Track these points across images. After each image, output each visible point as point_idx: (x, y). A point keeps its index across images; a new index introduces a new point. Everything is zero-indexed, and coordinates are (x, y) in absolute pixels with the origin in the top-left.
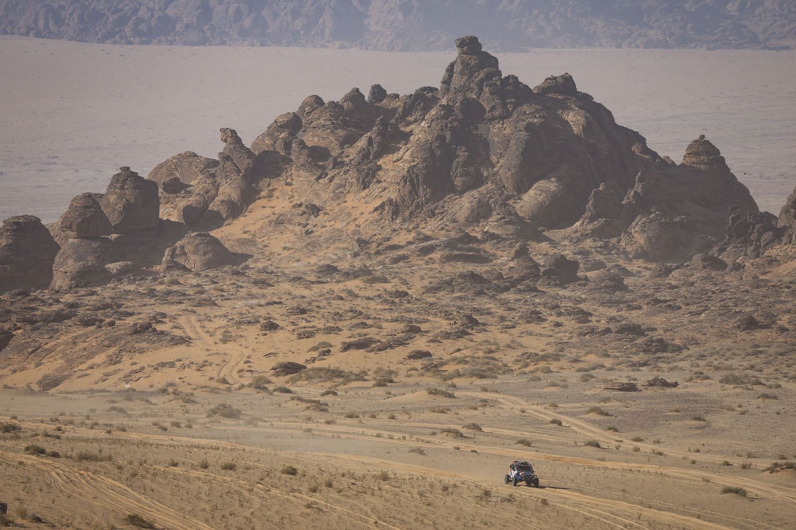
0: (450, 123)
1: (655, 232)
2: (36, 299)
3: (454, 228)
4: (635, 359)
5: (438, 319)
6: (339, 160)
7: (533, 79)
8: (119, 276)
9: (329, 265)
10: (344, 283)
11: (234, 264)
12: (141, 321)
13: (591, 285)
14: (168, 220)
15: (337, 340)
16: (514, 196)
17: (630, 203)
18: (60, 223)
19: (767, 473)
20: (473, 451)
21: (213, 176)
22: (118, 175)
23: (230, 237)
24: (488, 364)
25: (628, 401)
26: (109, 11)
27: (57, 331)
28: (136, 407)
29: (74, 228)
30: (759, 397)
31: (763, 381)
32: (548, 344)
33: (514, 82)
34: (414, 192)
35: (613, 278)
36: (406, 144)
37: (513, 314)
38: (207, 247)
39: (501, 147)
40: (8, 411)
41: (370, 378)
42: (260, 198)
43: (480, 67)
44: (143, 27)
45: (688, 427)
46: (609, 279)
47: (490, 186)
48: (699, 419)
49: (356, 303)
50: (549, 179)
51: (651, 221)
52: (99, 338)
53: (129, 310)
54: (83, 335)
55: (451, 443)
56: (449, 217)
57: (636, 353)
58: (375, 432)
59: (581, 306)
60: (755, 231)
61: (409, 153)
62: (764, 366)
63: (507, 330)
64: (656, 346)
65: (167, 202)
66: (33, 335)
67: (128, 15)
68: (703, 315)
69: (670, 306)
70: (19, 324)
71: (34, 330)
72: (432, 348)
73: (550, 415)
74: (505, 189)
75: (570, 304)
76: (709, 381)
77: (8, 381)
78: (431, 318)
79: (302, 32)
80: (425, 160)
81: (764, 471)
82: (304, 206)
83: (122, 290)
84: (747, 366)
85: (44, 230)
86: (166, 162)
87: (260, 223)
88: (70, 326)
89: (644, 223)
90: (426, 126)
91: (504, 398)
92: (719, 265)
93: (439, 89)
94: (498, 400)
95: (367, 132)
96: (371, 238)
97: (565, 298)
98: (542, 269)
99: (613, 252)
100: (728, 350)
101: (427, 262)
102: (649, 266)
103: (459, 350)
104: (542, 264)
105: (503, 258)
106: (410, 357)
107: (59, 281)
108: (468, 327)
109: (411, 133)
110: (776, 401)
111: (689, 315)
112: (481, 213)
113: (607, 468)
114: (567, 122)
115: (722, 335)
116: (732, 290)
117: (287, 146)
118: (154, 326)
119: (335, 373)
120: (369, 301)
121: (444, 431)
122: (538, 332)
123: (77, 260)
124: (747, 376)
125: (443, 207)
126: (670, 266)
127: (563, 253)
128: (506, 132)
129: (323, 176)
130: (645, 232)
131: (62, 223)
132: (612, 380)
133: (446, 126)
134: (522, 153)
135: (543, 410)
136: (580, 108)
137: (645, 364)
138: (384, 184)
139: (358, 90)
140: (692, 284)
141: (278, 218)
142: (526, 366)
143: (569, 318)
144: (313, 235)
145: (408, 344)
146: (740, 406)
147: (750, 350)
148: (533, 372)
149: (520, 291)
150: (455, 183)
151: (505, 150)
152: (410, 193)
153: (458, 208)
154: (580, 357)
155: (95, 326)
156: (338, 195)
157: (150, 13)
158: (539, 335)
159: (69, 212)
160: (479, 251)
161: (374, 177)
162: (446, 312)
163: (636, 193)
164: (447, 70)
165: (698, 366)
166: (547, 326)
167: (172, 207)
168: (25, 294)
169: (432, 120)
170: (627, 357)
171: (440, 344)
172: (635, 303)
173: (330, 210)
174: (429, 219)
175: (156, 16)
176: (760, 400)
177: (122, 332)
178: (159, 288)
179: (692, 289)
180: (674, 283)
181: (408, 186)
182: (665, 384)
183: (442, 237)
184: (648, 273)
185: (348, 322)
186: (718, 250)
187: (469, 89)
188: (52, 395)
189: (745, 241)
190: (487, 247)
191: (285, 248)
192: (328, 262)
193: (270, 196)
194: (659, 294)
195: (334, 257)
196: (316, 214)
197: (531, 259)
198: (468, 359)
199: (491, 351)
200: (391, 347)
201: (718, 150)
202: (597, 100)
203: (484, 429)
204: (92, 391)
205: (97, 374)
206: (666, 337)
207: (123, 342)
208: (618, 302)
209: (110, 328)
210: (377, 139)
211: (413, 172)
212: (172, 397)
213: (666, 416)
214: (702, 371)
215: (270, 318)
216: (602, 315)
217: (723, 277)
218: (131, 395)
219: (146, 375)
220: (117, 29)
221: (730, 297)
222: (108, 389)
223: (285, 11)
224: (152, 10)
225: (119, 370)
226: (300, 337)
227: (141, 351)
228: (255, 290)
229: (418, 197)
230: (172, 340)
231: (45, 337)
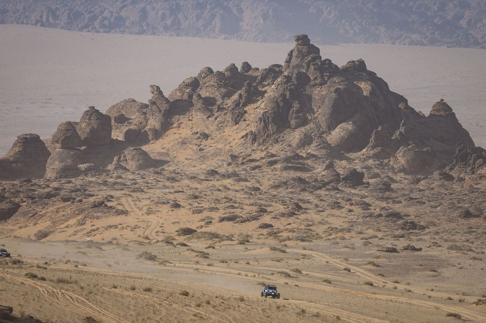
0: (289, 86)
1: (412, 156)
2: (35, 184)
3: (289, 150)
4: (397, 233)
5: (277, 205)
6: (221, 106)
7: (340, 62)
8: (86, 172)
9: (213, 170)
10: (222, 181)
11: (155, 167)
12: (98, 200)
13: (371, 187)
14: (117, 139)
15: (216, 215)
16: (327, 132)
17: (396, 139)
18: (51, 139)
19: (474, 305)
20: (296, 285)
21: (145, 113)
22: (88, 111)
23: (153, 151)
24: (307, 233)
25: (391, 259)
26: (85, 12)
27: (47, 204)
28: (93, 252)
29: (60, 142)
30: (471, 259)
31: (474, 249)
32: (344, 222)
33: (329, 63)
34: (266, 127)
35: (384, 184)
36: (262, 98)
37: (323, 203)
38: (140, 156)
39: (320, 102)
40: (16, 251)
41: (235, 239)
42: (172, 128)
43: (309, 53)
44: (106, 22)
45: (427, 275)
46: (382, 184)
47: (312, 125)
48: (434, 271)
49: (229, 193)
50: (348, 122)
51: (409, 150)
52: (73, 210)
53: (91, 193)
54: (63, 207)
55: (282, 280)
56: (287, 143)
57: (397, 230)
58: (237, 272)
59: (365, 200)
60: (472, 158)
61: (263, 104)
62: (475, 240)
63: (320, 213)
64: (410, 225)
65: (117, 129)
66: (33, 206)
67: (97, 15)
68: (439, 208)
69: (418, 202)
70: (24, 199)
71: (33, 203)
72: (273, 222)
73: (343, 265)
74: (321, 127)
75: (358, 199)
76: (441, 248)
77: (17, 233)
78: (273, 204)
79: (202, 29)
80: (273, 109)
81: (472, 304)
82: (199, 134)
83: (87, 181)
84: (464, 240)
85: (42, 143)
86: (117, 104)
87: (172, 143)
88: (55, 201)
89: (405, 151)
90: (275, 88)
91: (316, 254)
92: (450, 178)
93: (283, 66)
94: (312, 255)
95: (239, 90)
96: (239, 154)
97: (355, 195)
98: (342, 177)
99: (386, 168)
100: (453, 230)
101: (272, 170)
102: (407, 177)
103: (290, 224)
104: (342, 173)
105: (318, 169)
106: (260, 227)
107: (50, 174)
108: (295, 210)
109: (265, 92)
110: (481, 262)
111: (430, 207)
112: (306, 141)
113: (377, 298)
114: (360, 88)
115: (450, 220)
116: (457, 194)
117: (190, 97)
118: (106, 203)
119: (215, 236)
120: (237, 193)
121: (279, 272)
122: (338, 214)
123: (61, 161)
124: (464, 246)
125: (283, 137)
126: (420, 178)
127: (355, 168)
128: (323, 93)
129: (211, 116)
130: (405, 156)
131: (53, 139)
132: (382, 245)
133: (287, 88)
134: (332, 106)
135: (339, 262)
136: (369, 80)
137: (402, 236)
138: (248, 122)
139: (234, 64)
140: (433, 189)
141: (183, 141)
142: (330, 235)
143: (357, 207)
144: (204, 151)
145: (259, 219)
146: (459, 264)
147: (466, 230)
148: (334, 239)
149: (328, 190)
150: (291, 123)
151: (322, 104)
152: (264, 128)
153: (292, 138)
154: (363, 231)
155: (70, 202)
156: (220, 128)
157: (110, 14)
158: (338, 217)
159: (57, 133)
160: (304, 164)
161: (242, 117)
162: (283, 200)
163: (400, 132)
164: (289, 55)
165: (434, 239)
166: (344, 211)
167: (119, 132)
168: (29, 181)
169: (279, 85)
170: (392, 232)
171: (278, 220)
172: (397, 199)
173: (215, 137)
174: (274, 144)
175: (114, 16)
177: (86, 206)
178: (110, 180)
179: (432, 192)
180: (421, 188)
181: (262, 124)
183: (282, 155)
184: (406, 181)
185: (223, 205)
186: (449, 169)
187: (301, 67)
188: (43, 243)
189: (466, 164)
190: (309, 162)
191: (187, 159)
192: (212, 168)
193: (179, 127)
194: (412, 194)
195: (216, 165)
196: (206, 139)
197: (335, 171)
198: (295, 230)
199: (309, 225)
200: (248, 220)
201: (451, 109)
202: (379, 75)
203: (304, 272)
204: (67, 241)
205: (70, 231)
206: (416, 220)
207: (87, 212)
208: (387, 198)
209: (79, 203)
210: (245, 95)
211: (266, 115)
212: (115, 246)
213: (414, 268)
214: (437, 242)
215: (176, 201)
216: (377, 206)
217: (452, 185)
218: (90, 244)
219: (100, 233)
220: (90, 23)
221: (455, 197)
222: (76, 240)
223: (192, 16)
224: (112, 12)
225: (84, 229)
226: (194, 212)
227: (98, 218)
228: (168, 184)
229: (268, 131)
230: (116, 212)
231: (40, 207)
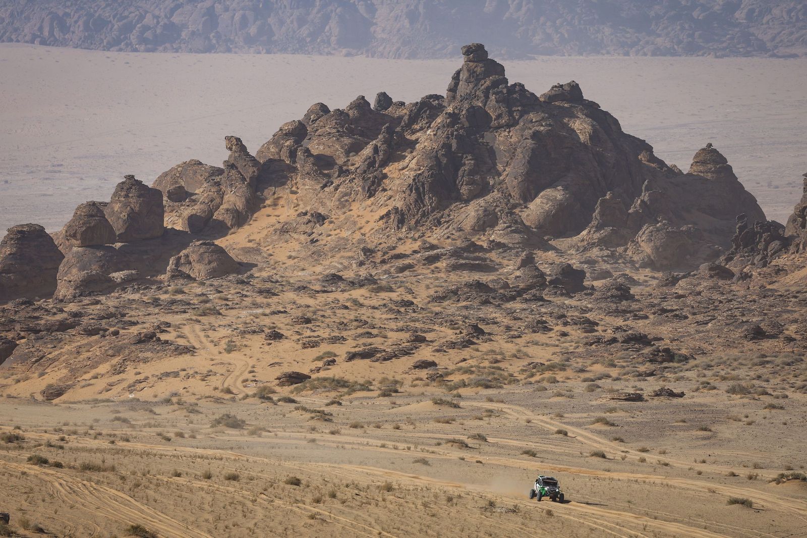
0: (456, 130)
1: (662, 240)
2: (39, 308)
3: (459, 237)
4: (642, 369)
5: (443, 329)
6: (345, 168)
7: (539, 87)
8: (123, 285)
9: (335, 274)
10: (349, 292)
11: (239, 273)
12: (145, 330)
13: (597, 294)
14: (172, 228)
15: (342, 350)
16: (521, 205)
17: (636, 212)
18: (64, 232)
19: (774, 484)
20: (478, 462)
21: (218, 184)
22: (123, 183)
23: (234, 246)
24: (493, 374)
25: (634, 412)
26: (114, 17)
27: (60, 340)
28: (139, 417)
29: (79, 236)
30: (766, 408)
31: (770, 391)
32: (554, 354)
33: (521, 90)
34: (419, 200)
35: (619, 288)
36: (412, 152)
37: (519, 323)
38: (212, 256)
39: (507, 155)
40: (11, 421)
41: (375, 388)
42: (265, 207)
43: (486, 74)
44: (148, 35)
45: (694, 437)
46: (616, 289)
47: (496, 194)
48: (705, 430)
49: (363, 312)
50: (555, 187)
51: (658, 230)
52: (103, 348)
53: (133, 319)
54: (86, 344)
55: (456, 454)
56: (455, 226)
57: (643, 363)
58: (380, 443)
59: (587, 315)
60: (763, 240)
61: (414, 161)
62: (771, 376)
63: (513, 340)
64: (663, 356)
65: (172, 211)
66: (37, 345)
67: (134, 23)
68: (710, 325)
69: (676, 316)
70: (22, 334)
71: (37, 339)
72: (437, 358)
73: (556, 425)
74: (511, 197)
75: (576, 314)
76: (715, 391)
77: (11, 391)
78: (436, 327)
79: (308, 39)
80: (431, 168)
81: (770, 482)
82: (309, 214)
83: (126, 299)
84: (754, 377)
85: (48, 239)
86: (171, 171)
87: (265, 232)
88: (74, 335)
89: (651, 232)
90: (432, 133)
91: (509, 408)
92: (726, 274)
93: (445, 97)
94: (504, 410)
95: (372, 140)
96: (376, 247)
97: (571, 308)
98: (548, 278)
99: (620, 261)
100: (735, 360)
101: (433, 271)
102: (656, 275)
103: (465, 360)
104: (548, 273)
105: (509, 268)
106: (415, 367)
107: (63, 290)
108: (473, 337)
109: (416, 141)
110: (783, 411)
111: (696, 324)
112: (487, 221)
113: (612, 479)
114: (573, 130)
115: (729, 345)
116: (739, 300)
117: (293, 154)
118: (158, 335)
119: (340, 383)
120: (375, 311)
121: (449, 441)
122: (544, 341)
123: (82, 269)
124: (754, 386)
125: (449, 216)
126: (677, 275)
127: (569, 262)
128: (512, 140)
129: (328, 185)
130: (652, 241)
131: (66, 232)
132: (618, 390)
133: (452, 135)
134: (529, 162)
135: (549, 420)
136: (587, 116)
137: (651, 374)
138: (389, 193)
139: (363, 97)
140: (699, 293)
141: (283, 227)
142: (532, 375)
143: (575, 327)
144: (318, 243)
145: (414, 353)
146: (747, 417)
147: (756, 360)
148: (539, 382)
149: (526, 300)
150: (461, 191)
151: (511, 159)
152: (416, 201)
153: (464, 216)
154: (586, 367)
155: (99, 336)
156: (343, 204)
157: (155, 21)
158: (545, 345)
159: (73, 221)
160: (485, 260)
161: (379, 185)
162: (452, 321)
163: (642, 201)
164: (454, 78)
165: (705, 376)
166: (553, 335)
167: (176, 216)
168: (29, 303)
169: (438, 128)
170: (633, 367)
171: (445, 354)
172: (641, 313)
173: (336, 219)
174: (435, 228)
175: (162, 23)
176: (767, 410)
177: (126, 341)
178: (164, 297)
179: (699, 298)
180: (680, 292)
181: (414, 195)
182: (671, 394)
183: (448, 246)
184: (655, 283)
185: (353, 332)
186: (725, 260)
187: (475, 97)
188: (56, 405)
189: (752, 250)
190: (493, 256)
191: (290, 257)
192: (333, 271)
193: (275, 204)
194: (665, 304)
195: (340, 266)
196: (321, 223)
197: (537, 269)
198: (473, 369)
199: (497, 361)
200: (396, 356)
201: (725, 159)
202: (603, 108)
203: (489, 439)
204: (96, 401)
205: (101, 384)
206: (673, 346)
207: (127, 352)
208: (625, 312)
209: (114, 337)
210: (382, 148)
211: (419, 180)
212: (176, 407)
213: (672, 427)
214: (709, 381)
215: (275, 328)
216: (608, 325)
217: (731, 286)
218: (134, 405)
219: (150, 385)
220: (122, 37)
221: (737, 306)
222: (112, 399)
223: (291, 18)
224: (158, 17)
225: (123, 380)
226: (305, 346)
227: (146, 361)
228: (260, 299)
229: (424, 206)
230: (176, 349)
231: (49, 346)
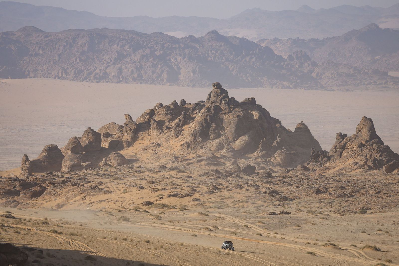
1: (284, 156)
2: (55, 175)
3: (210, 153)
4: (276, 203)
5: (203, 187)
6: (168, 126)
7: (240, 99)
8: (86, 168)
10: (169, 172)
11: (128, 164)
12: (94, 184)
13: (260, 175)
14: (104, 147)
15: (165, 193)
16: (232, 142)
17: (275, 146)
18: (65, 147)
19: (323, 247)
20: (215, 236)
21: (121, 131)
22: (87, 130)
23: (127, 154)
24: (221, 204)
25: (272, 219)
26: (85, 70)
27: (63, 187)
28: (91, 216)
29: (70, 149)
30: (321, 219)
31: (322, 213)
32: (243, 197)
33: (233, 100)
36: (193, 121)
37: (231, 185)
38: (119, 158)
39: (228, 123)
40: (44, 216)
41: (178, 208)
42: (138, 140)
43: (221, 94)
44: (97, 76)
45: (294, 229)
46: (267, 174)
47: (223, 138)
48: (299, 226)
49: (173, 180)
50: (245, 136)
51: (283, 152)
52: (78, 190)
53: (89, 180)
54: (72, 189)
55: (207, 233)
56: (208, 149)
57: (276, 201)
58: (179, 228)
59: (256, 183)
60: (321, 157)
61: (194, 125)
62: (323, 207)
63: (229, 191)
64: (283, 199)
65: (104, 141)
66: (54, 189)
67: (92, 72)
68: (301, 188)
69: (289, 184)
70: (49, 184)
71: (54, 187)
72: (200, 197)
73: (243, 223)
74: (229, 139)
75: (252, 182)
76: (302, 212)
77: (44, 205)
78: (200, 186)
79: (156, 79)
80: (200, 128)
82: (155, 143)
83: (87, 173)
84: (317, 207)
85: (59, 150)
86: (104, 126)
87: (138, 149)
88: (67, 186)
89: (280, 153)
90: (200, 115)
91: (227, 217)
92: (307, 169)
93: (206, 101)
94: (225, 217)
95: (179, 117)
96: (179, 156)
97: (250, 180)
98: (242, 169)
99: (268, 163)
100: (310, 201)
101: (200, 165)
102: (281, 169)
103: (211, 198)
104: (242, 167)
105: (228, 165)
106: (193, 200)
107: (64, 169)
108: (214, 190)
109: (195, 117)
110: (327, 220)
111: (296, 187)
112: (220, 147)
113: (264, 243)
114: (252, 115)
115: (308, 195)
116: (312, 179)
117: (149, 121)
118: (98, 186)
119: (165, 206)
120: (178, 179)
121: (204, 228)
122: (240, 192)
123: (71, 161)
124: (316, 210)
125: (206, 145)
126: (289, 169)
127: (250, 163)
128: (230, 118)
129: (162, 133)
130: (280, 156)
132: (267, 211)
133: (208, 115)
134: (236, 126)
135: (241, 221)
136: (257, 110)
137: (279, 205)
138: (184, 136)
139: (176, 101)
140: (297, 176)
141: (145, 148)
142: (235, 205)
143: (251, 187)
144: (158, 154)
145: (192, 195)
146: (314, 222)
147: (318, 201)
148: (238, 207)
149: (234, 177)
150: (211, 136)
151: (229, 125)
152: (194, 139)
153: (211, 146)
154: (255, 202)
155: (77, 186)
156: (167, 140)
158: (240, 194)
159: (68, 144)
160: (219, 162)
161: (181, 133)
162: (206, 184)
163: (277, 142)
164: (209, 95)
165: (299, 206)
166: (243, 190)
167: (106, 143)
168: (51, 173)
169: (203, 113)
170: (273, 203)
171: (203, 196)
172: (276, 183)
173: (164, 145)
174: (201, 149)
175: (102, 72)
177: (87, 188)
178: (101, 172)
179: (297, 178)
180: (290, 175)
181: (193, 137)
182: (286, 213)
183: (206, 156)
184: (281, 172)
185: (170, 187)
186: (307, 164)
187: (217, 102)
188: (60, 211)
189: (317, 161)
190: (222, 160)
191: (147, 159)
192: (163, 164)
193: (142, 139)
194: (285, 180)
195: (165, 163)
196: (159, 147)
197: (238, 165)
198: (214, 202)
199: (222, 199)
200: (185, 196)
201: (308, 127)
202: (264, 107)
203: (220, 228)
204: (75, 210)
205: (77, 204)
206: (287, 195)
207: (87, 192)
208: (270, 182)
209: (82, 187)
210: (182, 120)
211: (195, 132)
212: (104, 213)
213: (286, 225)
214: (300, 208)
215: (141, 185)
216: (264, 187)
217: (309, 174)
218: (89, 212)
219: (95, 205)
220: (87, 77)
221: (311, 181)
222: (81, 209)
223: (150, 71)
224: (101, 70)
225: (85, 202)
226: (152, 192)
227: (93, 195)
228: (136, 174)
229: (197, 141)
230: (105, 192)
231: (58, 189)
